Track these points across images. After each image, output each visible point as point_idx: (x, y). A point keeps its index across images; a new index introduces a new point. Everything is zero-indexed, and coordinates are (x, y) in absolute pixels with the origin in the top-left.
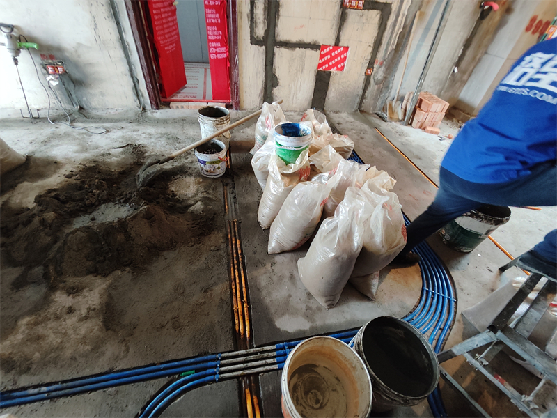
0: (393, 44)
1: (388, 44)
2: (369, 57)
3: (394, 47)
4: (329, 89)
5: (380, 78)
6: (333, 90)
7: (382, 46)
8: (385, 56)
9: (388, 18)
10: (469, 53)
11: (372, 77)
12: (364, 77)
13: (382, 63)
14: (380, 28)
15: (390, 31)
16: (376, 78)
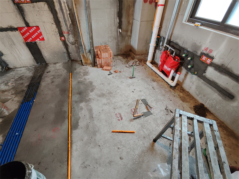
0: (69, 20)
1: (65, 21)
2: (57, 30)
3: (71, 23)
4: (42, 52)
5: (72, 41)
6: (45, 52)
7: (61, 23)
8: (67, 28)
9: (54, 6)
10: (124, 20)
11: (67, 41)
12: (61, 42)
13: (68, 33)
14: (52, 12)
15: (61, 13)
16: (70, 41)
